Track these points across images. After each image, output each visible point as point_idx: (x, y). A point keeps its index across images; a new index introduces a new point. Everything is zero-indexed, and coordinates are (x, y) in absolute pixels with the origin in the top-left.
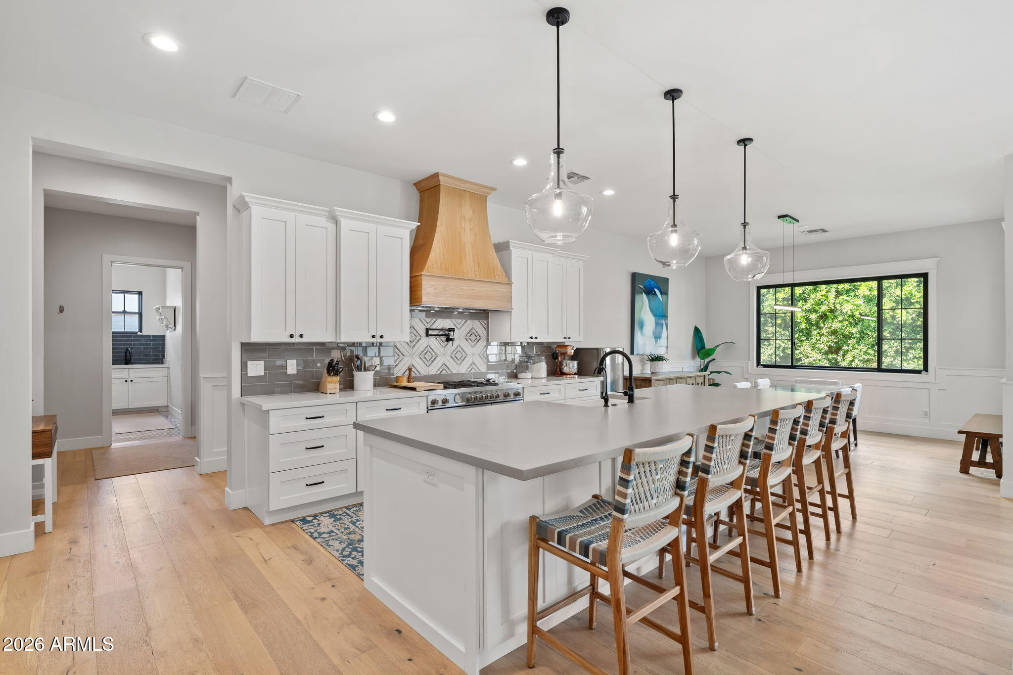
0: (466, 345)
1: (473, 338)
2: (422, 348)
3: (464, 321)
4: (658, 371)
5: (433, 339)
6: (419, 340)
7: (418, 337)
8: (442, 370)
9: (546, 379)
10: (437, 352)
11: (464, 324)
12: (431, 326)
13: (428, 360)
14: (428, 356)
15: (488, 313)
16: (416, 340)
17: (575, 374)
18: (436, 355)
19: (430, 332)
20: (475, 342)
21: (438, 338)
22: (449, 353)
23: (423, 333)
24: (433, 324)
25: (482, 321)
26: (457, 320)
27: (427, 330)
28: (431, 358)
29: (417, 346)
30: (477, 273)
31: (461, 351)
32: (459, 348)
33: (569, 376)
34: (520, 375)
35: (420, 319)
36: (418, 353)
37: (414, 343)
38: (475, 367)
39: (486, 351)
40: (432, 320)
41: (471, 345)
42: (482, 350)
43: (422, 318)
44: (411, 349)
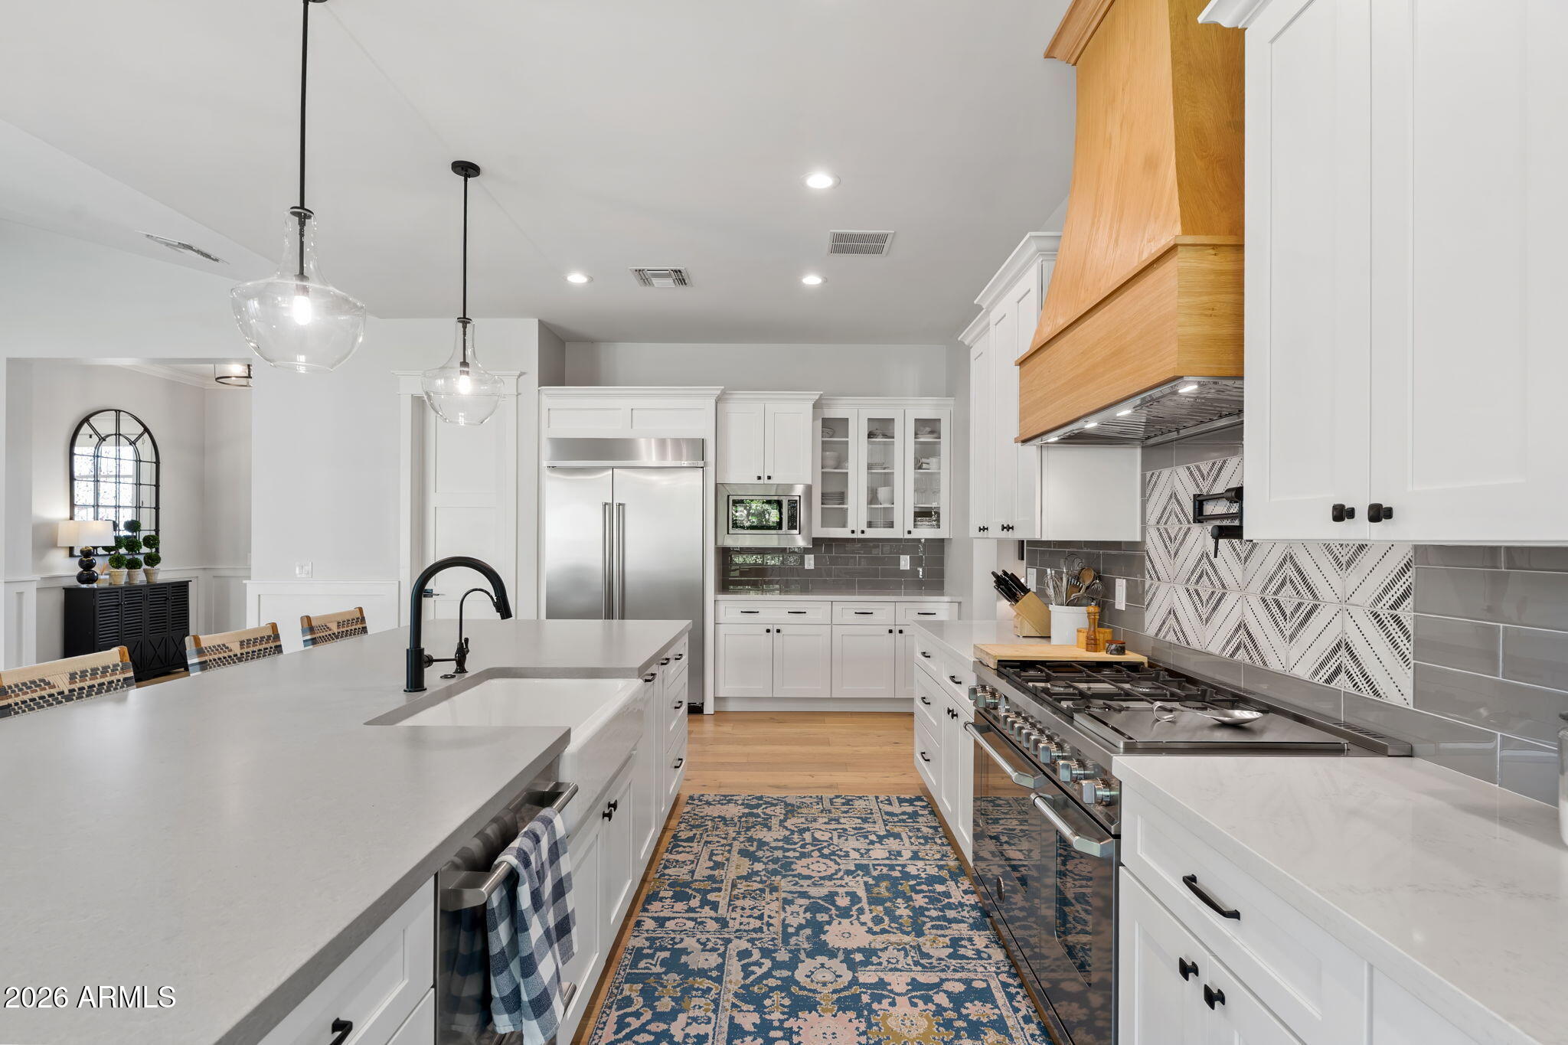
0: (1314, 559)
2: (1190, 564)
6: (1186, 534)
7: (1185, 526)
8: (1238, 648)
10: (1228, 580)
12: (1212, 486)
14: (1205, 588)
18: (1223, 586)
19: (1206, 509)
23: (1190, 513)
27: (1200, 500)
29: (1182, 553)
35: (1189, 468)
36: (1184, 575)
37: (1178, 542)
38: (1354, 670)
39: (1404, 596)
40: (1214, 464)
41: (1336, 559)
42: (1386, 591)
43: (1193, 464)
44: (1172, 562)
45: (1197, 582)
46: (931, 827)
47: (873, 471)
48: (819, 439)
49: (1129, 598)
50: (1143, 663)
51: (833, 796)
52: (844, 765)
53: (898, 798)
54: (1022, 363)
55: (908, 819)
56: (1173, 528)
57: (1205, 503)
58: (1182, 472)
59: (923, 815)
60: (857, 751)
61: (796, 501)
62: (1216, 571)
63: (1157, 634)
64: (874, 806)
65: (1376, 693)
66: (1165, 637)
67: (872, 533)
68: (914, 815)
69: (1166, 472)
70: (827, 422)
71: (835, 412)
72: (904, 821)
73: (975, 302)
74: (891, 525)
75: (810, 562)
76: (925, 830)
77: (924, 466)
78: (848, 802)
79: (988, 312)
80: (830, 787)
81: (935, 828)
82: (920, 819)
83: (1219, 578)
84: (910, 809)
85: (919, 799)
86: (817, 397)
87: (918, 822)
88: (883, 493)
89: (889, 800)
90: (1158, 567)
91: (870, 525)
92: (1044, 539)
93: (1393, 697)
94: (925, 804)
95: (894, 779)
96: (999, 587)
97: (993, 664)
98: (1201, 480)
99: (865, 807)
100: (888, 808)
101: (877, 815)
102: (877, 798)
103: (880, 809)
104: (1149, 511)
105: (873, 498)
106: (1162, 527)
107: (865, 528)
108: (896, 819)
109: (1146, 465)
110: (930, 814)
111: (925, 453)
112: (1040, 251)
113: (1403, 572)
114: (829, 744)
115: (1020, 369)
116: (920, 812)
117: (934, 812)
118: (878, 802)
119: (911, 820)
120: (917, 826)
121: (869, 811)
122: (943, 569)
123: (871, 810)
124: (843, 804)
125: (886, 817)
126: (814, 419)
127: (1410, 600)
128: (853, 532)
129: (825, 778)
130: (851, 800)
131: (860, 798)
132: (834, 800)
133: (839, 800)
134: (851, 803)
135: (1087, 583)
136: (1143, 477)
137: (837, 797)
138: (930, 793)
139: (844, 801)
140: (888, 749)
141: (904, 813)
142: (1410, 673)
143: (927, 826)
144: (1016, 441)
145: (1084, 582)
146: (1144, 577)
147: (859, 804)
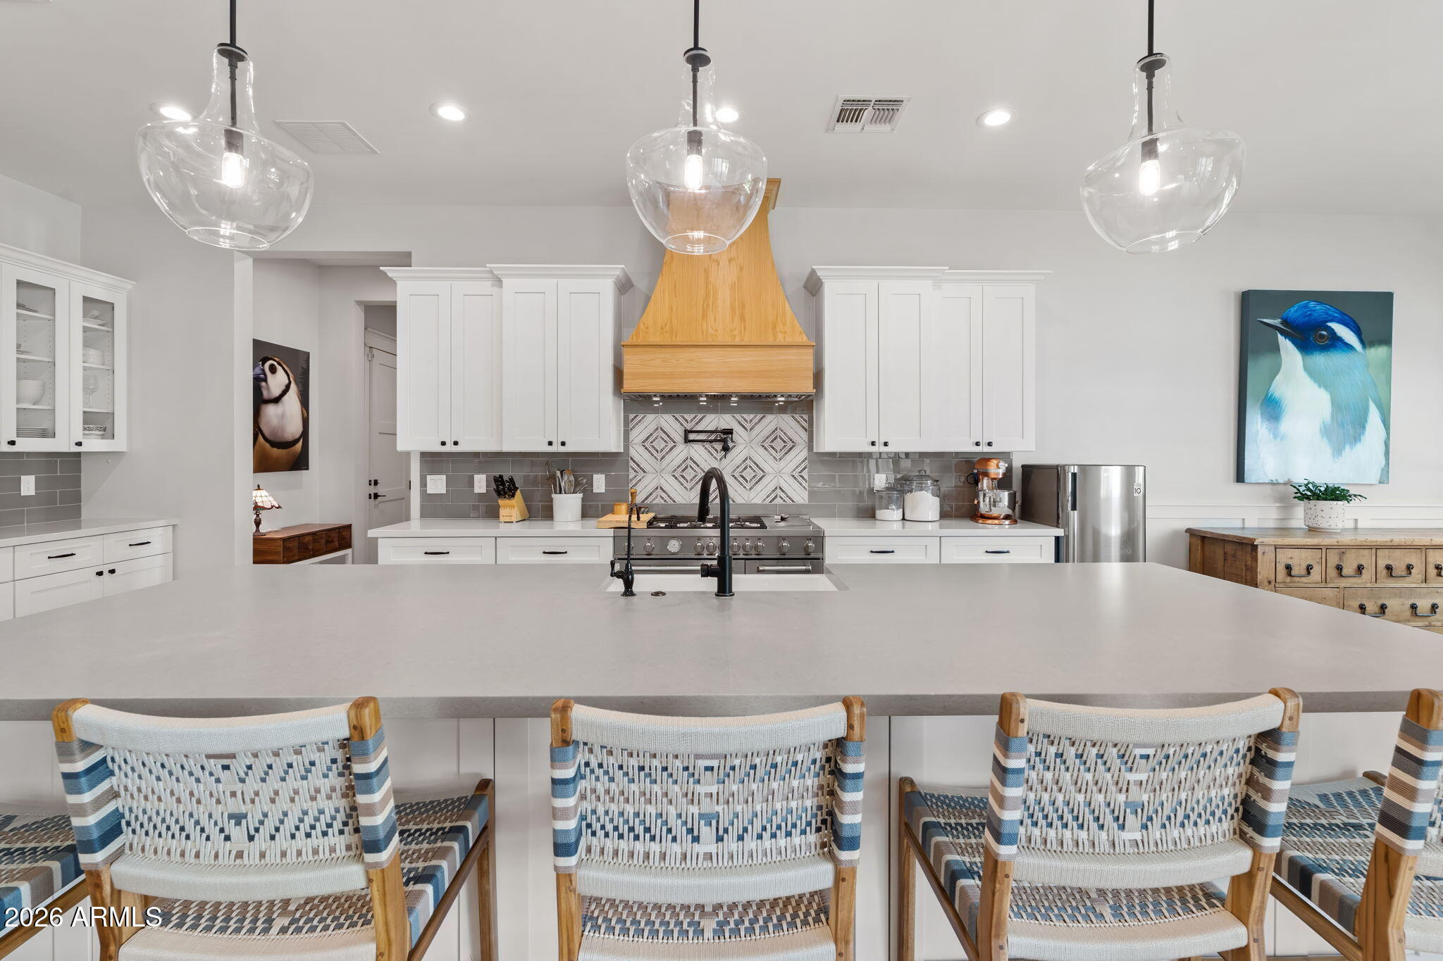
0: (762, 457)
1: (778, 444)
3: (760, 416)
4: (1323, 524)
5: (697, 446)
6: (671, 449)
7: (671, 444)
9: (938, 523)
10: (706, 467)
11: (759, 422)
12: (695, 426)
13: (689, 480)
14: (689, 473)
15: (812, 401)
16: (667, 449)
17: (1007, 517)
19: (692, 436)
20: (783, 452)
21: (707, 445)
23: (679, 439)
24: (697, 423)
25: (797, 416)
26: (745, 416)
27: (687, 432)
28: (694, 478)
29: (668, 458)
30: (736, 332)
31: (754, 466)
32: (748, 462)
33: (990, 521)
34: (880, 514)
35: (676, 417)
37: (663, 452)
38: (783, 495)
39: (804, 469)
40: (696, 416)
41: (775, 458)
42: (797, 467)
43: (679, 415)
44: (657, 462)
49: (608, 482)
54: (628, 345)
56: (659, 444)
57: (689, 434)
58: (667, 417)
66: (652, 501)
69: (650, 417)
90: (643, 464)
91: (18, 432)
93: (801, 501)
98: (686, 423)
104: (632, 436)
106: (647, 444)
109: (627, 411)
113: (804, 461)
122: (80, 491)
127: (806, 470)
136: (626, 417)
142: (807, 493)
146: (628, 471)
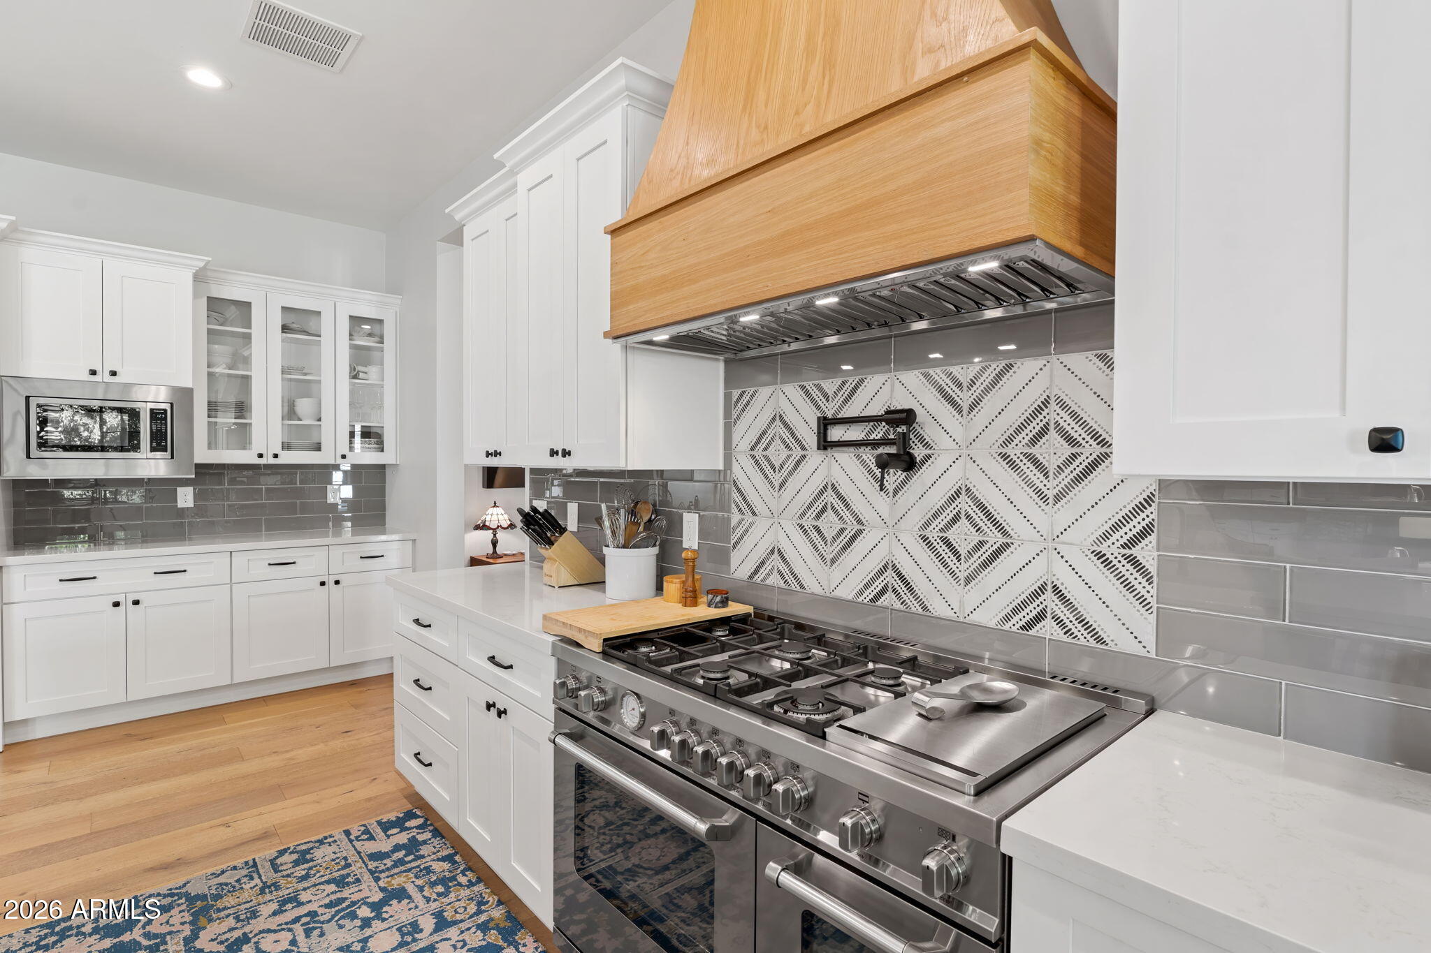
0: (1001, 489)
1: (1053, 450)
2: (806, 496)
3: (997, 366)
5: (846, 458)
6: (798, 463)
7: (798, 452)
8: (883, 592)
10: (866, 514)
11: (995, 382)
12: (841, 407)
13: (829, 539)
14: (829, 525)
16: (791, 464)
18: (859, 522)
19: (835, 434)
20: (1068, 473)
21: (867, 455)
22: (915, 519)
23: (811, 439)
24: (846, 401)
26: (958, 369)
27: (825, 423)
28: (841, 534)
29: (793, 484)
31: (978, 516)
32: (964, 503)
35: (803, 387)
36: (796, 508)
37: (785, 472)
38: (1064, 615)
39: (1144, 533)
40: (844, 383)
41: (1040, 493)
42: (1115, 528)
43: (810, 383)
44: (775, 494)
45: (818, 516)
46: (443, 859)
47: (289, 376)
48: (204, 327)
49: (703, 534)
50: (749, 615)
51: (272, 853)
52: (276, 791)
53: (379, 823)
54: (615, 231)
55: (406, 856)
56: (777, 453)
57: (829, 427)
58: (792, 390)
59: (425, 842)
60: (289, 759)
61: (165, 411)
62: (847, 506)
63: (751, 577)
64: (347, 850)
65: (1100, 640)
66: (764, 580)
67: (288, 458)
68: (413, 846)
69: (764, 392)
70: (216, 306)
71: (232, 291)
72: (401, 862)
73: (496, 156)
74: (318, 447)
75: (185, 498)
76: (438, 867)
77: (361, 375)
78: (303, 857)
79: (513, 172)
80: (265, 836)
81: (448, 858)
82: (424, 850)
83: (853, 513)
84: (403, 838)
85: (410, 815)
86: (202, 264)
87: (423, 857)
88: (304, 406)
89: (367, 832)
90: (753, 498)
91: (286, 446)
92: (630, 468)
93: (1126, 645)
94: (421, 821)
95: (365, 791)
96: (529, 528)
97: (597, 645)
98: (824, 400)
99: (334, 856)
100: (371, 847)
101: (358, 865)
102: (347, 833)
103: (359, 853)
104: (736, 437)
105: (290, 412)
106: (758, 453)
107: (278, 450)
108: (389, 862)
109: (729, 382)
110: (434, 836)
111: (361, 359)
112: (630, 90)
113: (1141, 507)
114: (242, 758)
115: (611, 239)
116: (420, 838)
117: (440, 830)
118: (351, 841)
119: (412, 857)
120: (422, 863)
121: (343, 863)
122: (384, 501)
123: (345, 859)
124: (296, 863)
125: (372, 865)
126: (196, 295)
128: (261, 456)
129: (250, 822)
130: (308, 851)
131: (321, 842)
132: (279, 861)
133: (287, 858)
134: (308, 857)
135: (646, 519)
136: (728, 396)
137: (282, 853)
138: (422, 799)
139: (295, 856)
140: (338, 744)
141: (397, 848)
142: (1152, 618)
143: (439, 860)
144: (606, 335)
145: (641, 517)
146: (729, 511)
147: (322, 855)
